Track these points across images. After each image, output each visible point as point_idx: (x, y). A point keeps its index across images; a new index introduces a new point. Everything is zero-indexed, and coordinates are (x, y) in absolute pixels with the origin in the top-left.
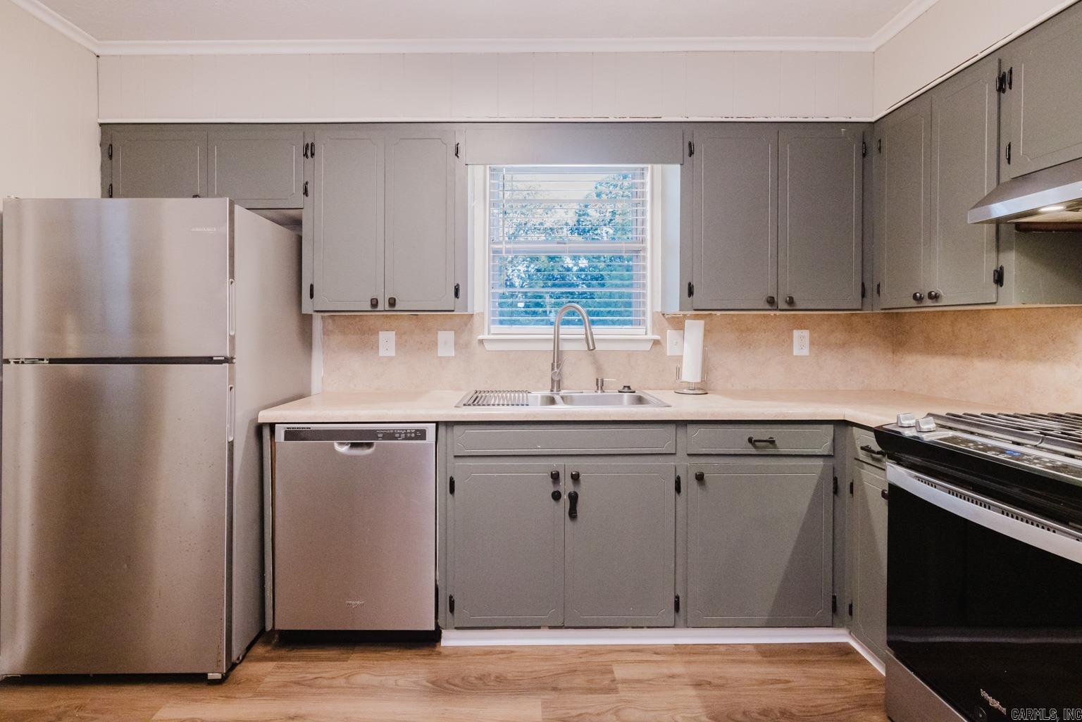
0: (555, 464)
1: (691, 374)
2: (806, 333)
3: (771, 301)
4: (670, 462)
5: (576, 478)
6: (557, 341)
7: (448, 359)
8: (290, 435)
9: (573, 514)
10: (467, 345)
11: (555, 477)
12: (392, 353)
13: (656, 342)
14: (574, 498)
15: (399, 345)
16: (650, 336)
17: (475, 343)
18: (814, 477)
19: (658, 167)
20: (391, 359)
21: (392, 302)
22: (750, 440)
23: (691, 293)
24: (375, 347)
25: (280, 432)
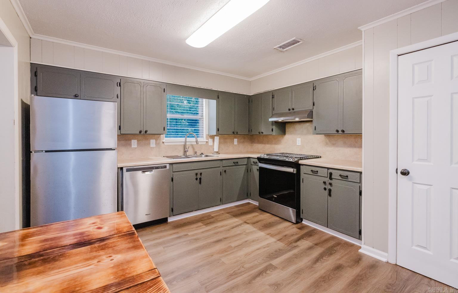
0: (196, 171)
1: (216, 149)
2: (237, 139)
3: (234, 133)
4: (219, 168)
5: (201, 174)
6: (186, 142)
7: (153, 148)
8: (128, 170)
9: (200, 183)
10: (159, 144)
11: (197, 174)
12: (136, 146)
13: (207, 142)
14: (200, 179)
15: (138, 144)
16: (205, 140)
17: (161, 142)
18: (244, 169)
19: (207, 100)
20: (136, 148)
21: (146, 132)
22: (234, 162)
23: (218, 130)
24: (130, 145)
25: (124, 169)
